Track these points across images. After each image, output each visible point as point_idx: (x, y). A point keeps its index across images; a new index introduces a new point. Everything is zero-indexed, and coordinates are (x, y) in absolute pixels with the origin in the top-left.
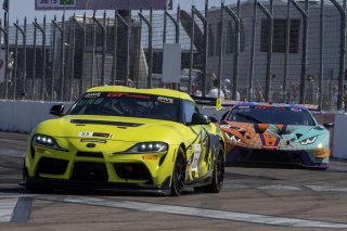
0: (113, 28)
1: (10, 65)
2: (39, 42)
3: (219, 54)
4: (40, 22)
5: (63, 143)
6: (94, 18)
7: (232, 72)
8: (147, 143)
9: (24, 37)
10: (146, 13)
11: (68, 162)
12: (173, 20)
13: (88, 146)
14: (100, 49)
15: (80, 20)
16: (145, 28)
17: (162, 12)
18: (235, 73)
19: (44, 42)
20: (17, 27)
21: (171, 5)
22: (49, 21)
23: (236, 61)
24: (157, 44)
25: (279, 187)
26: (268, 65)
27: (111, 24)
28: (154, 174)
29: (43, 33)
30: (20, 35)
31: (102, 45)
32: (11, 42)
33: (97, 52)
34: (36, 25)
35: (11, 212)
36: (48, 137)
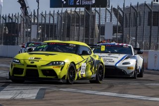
0: (83, 15)
1: (40, 32)
2: (52, 22)
3: (129, 27)
4: (52, 13)
5: (22, 62)
6: (75, 11)
7: (135, 34)
8: (56, 62)
9: (45, 19)
10: (97, 9)
11: (23, 69)
12: (109, 12)
13: (31, 63)
14: (78, 24)
15: (69, 12)
16: (97, 15)
17: (105, 8)
18: (136, 35)
19: (54, 21)
20: (42, 15)
21: (109, 5)
22: (56, 12)
23: (137, 29)
24: (103, 22)
25: (154, 84)
26: (151, 31)
27: (83, 13)
28: (58, 74)
29: (53, 18)
30: (43, 18)
31: (79, 23)
32: (40, 21)
33: (77, 26)
34: (50, 14)
35: (35, 95)
36: (18, 60)
